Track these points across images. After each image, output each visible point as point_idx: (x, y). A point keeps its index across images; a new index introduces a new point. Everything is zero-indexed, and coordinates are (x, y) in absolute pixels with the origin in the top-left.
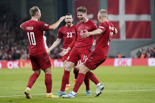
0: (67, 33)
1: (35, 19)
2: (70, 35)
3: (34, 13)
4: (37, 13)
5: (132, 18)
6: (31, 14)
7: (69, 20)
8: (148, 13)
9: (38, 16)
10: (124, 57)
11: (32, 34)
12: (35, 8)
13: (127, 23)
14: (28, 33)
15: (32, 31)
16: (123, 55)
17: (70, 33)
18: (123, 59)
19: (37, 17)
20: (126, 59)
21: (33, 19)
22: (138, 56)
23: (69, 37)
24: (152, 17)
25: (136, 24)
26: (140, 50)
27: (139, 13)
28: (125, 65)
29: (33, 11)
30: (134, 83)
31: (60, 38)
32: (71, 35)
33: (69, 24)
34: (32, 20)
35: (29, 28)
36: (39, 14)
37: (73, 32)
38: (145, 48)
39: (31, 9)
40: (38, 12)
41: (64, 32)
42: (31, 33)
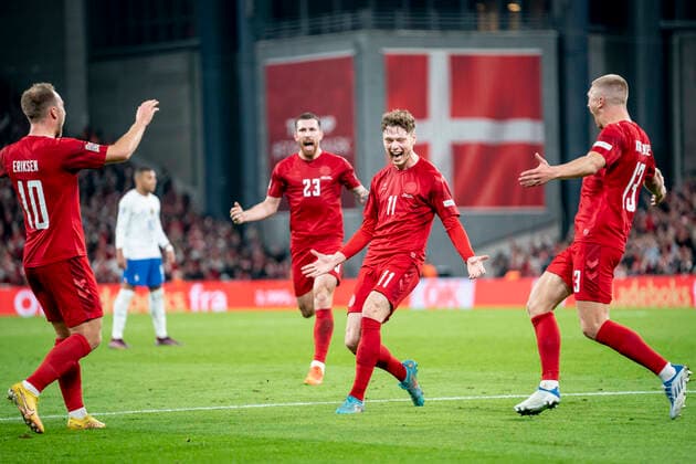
0: (305, 181)
1: (42, 130)
2: (312, 188)
3: (38, 110)
4: (49, 109)
5: (477, 130)
6: (25, 112)
7: (308, 134)
8: (534, 113)
9: (54, 118)
10: (445, 275)
11: (35, 189)
12: (40, 90)
13: (459, 151)
14: (20, 183)
15: (33, 176)
16: (443, 268)
17: (315, 181)
18: (442, 283)
19: (50, 124)
20: (451, 283)
21: (35, 130)
22: (498, 271)
23: (309, 195)
24: (547, 132)
25: (489, 154)
26: (505, 248)
27: (500, 111)
28: (451, 304)
29: (34, 101)
30: (482, 370)
31: (277, 197)
32: (318, 187)
33: (310, 148)
34: (30, 134)
35: (20, 166)
36: (58, 111)
37: (323, 178)
38: (524, 242)
39: (26, 93)
40: (55, 103)
41: (293, 175)
42: (31, 184)
